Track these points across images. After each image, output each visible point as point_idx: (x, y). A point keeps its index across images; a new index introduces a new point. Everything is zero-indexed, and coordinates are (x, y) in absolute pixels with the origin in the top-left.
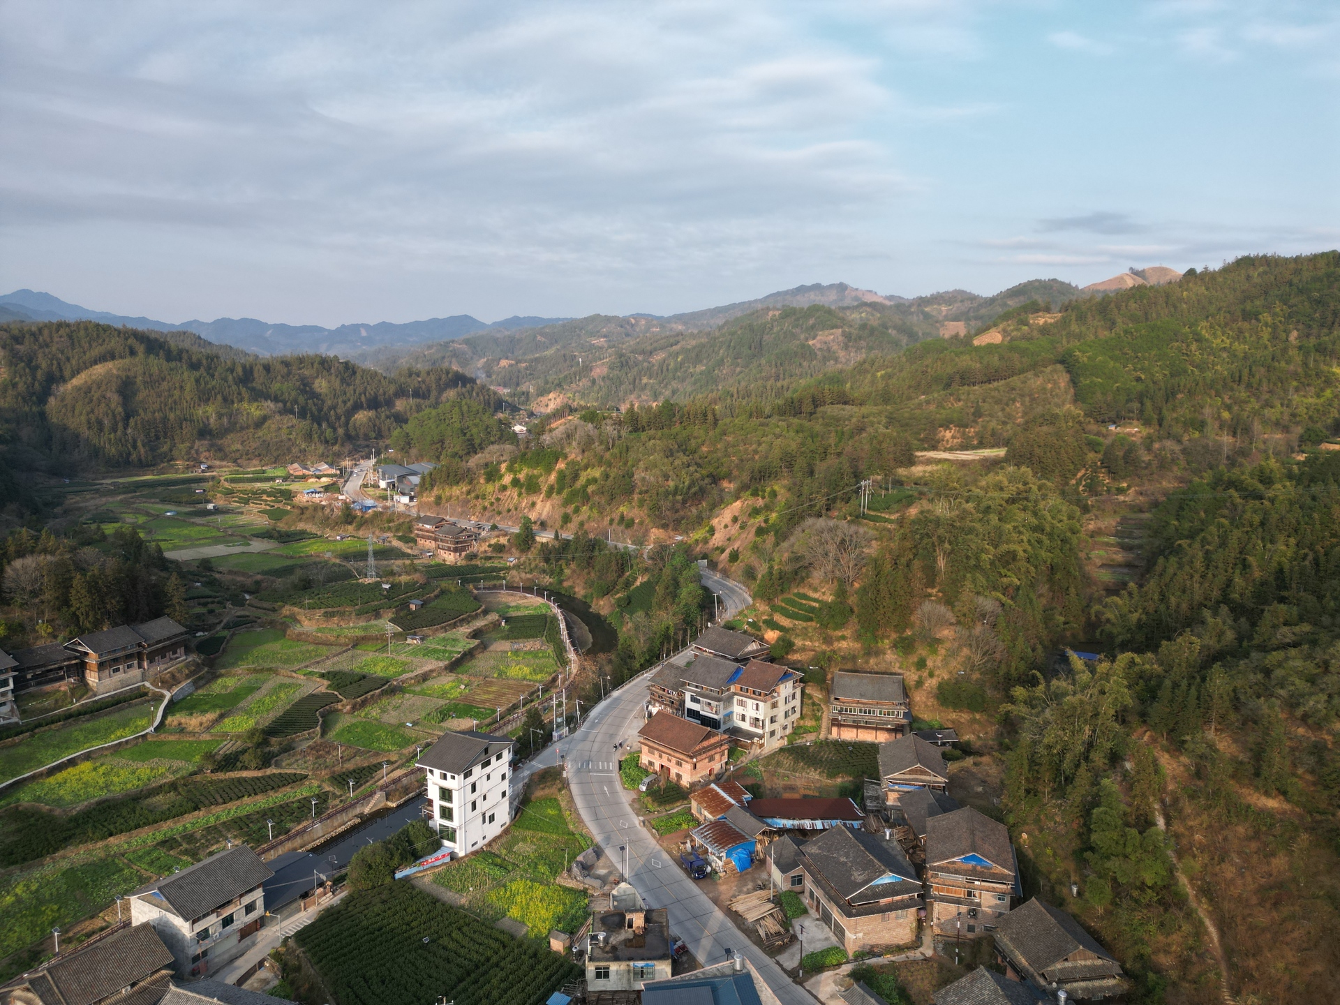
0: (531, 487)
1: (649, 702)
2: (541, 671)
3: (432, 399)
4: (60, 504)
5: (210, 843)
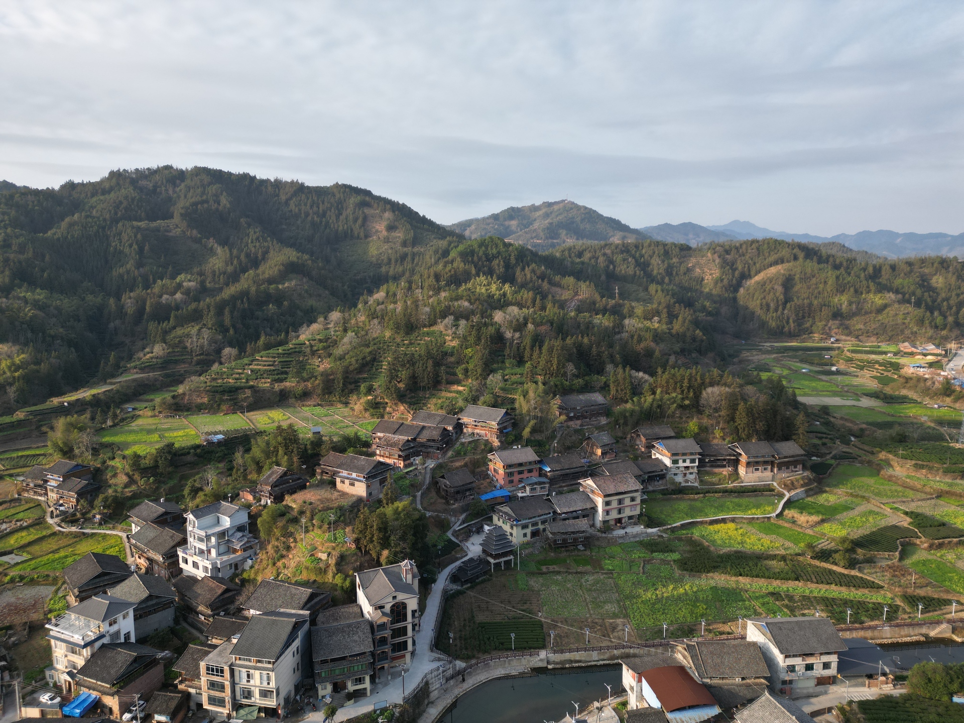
4: (737, 356)
5: (804, 607)
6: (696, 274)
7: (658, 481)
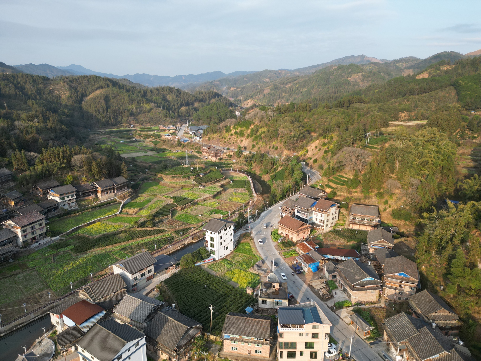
0: (241, 134)
1: (282, 212)
2: (244, 200)
3: (207, 103)
4: (88, 138)
5: (137, 250)
6: (56, 94)
7: (54, 211)
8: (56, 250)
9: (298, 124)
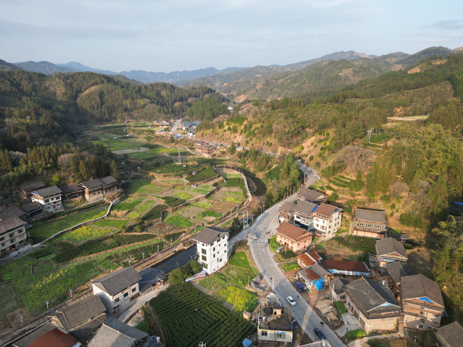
0: (235, 130)
1: (279, 216)
2: (238, 200)
3: (201, 98)
4: (82, 134)
5: (124, 258)
6: (51, 90)
7: (38, 214)
8: (36, 260)
9: (292, 120)
